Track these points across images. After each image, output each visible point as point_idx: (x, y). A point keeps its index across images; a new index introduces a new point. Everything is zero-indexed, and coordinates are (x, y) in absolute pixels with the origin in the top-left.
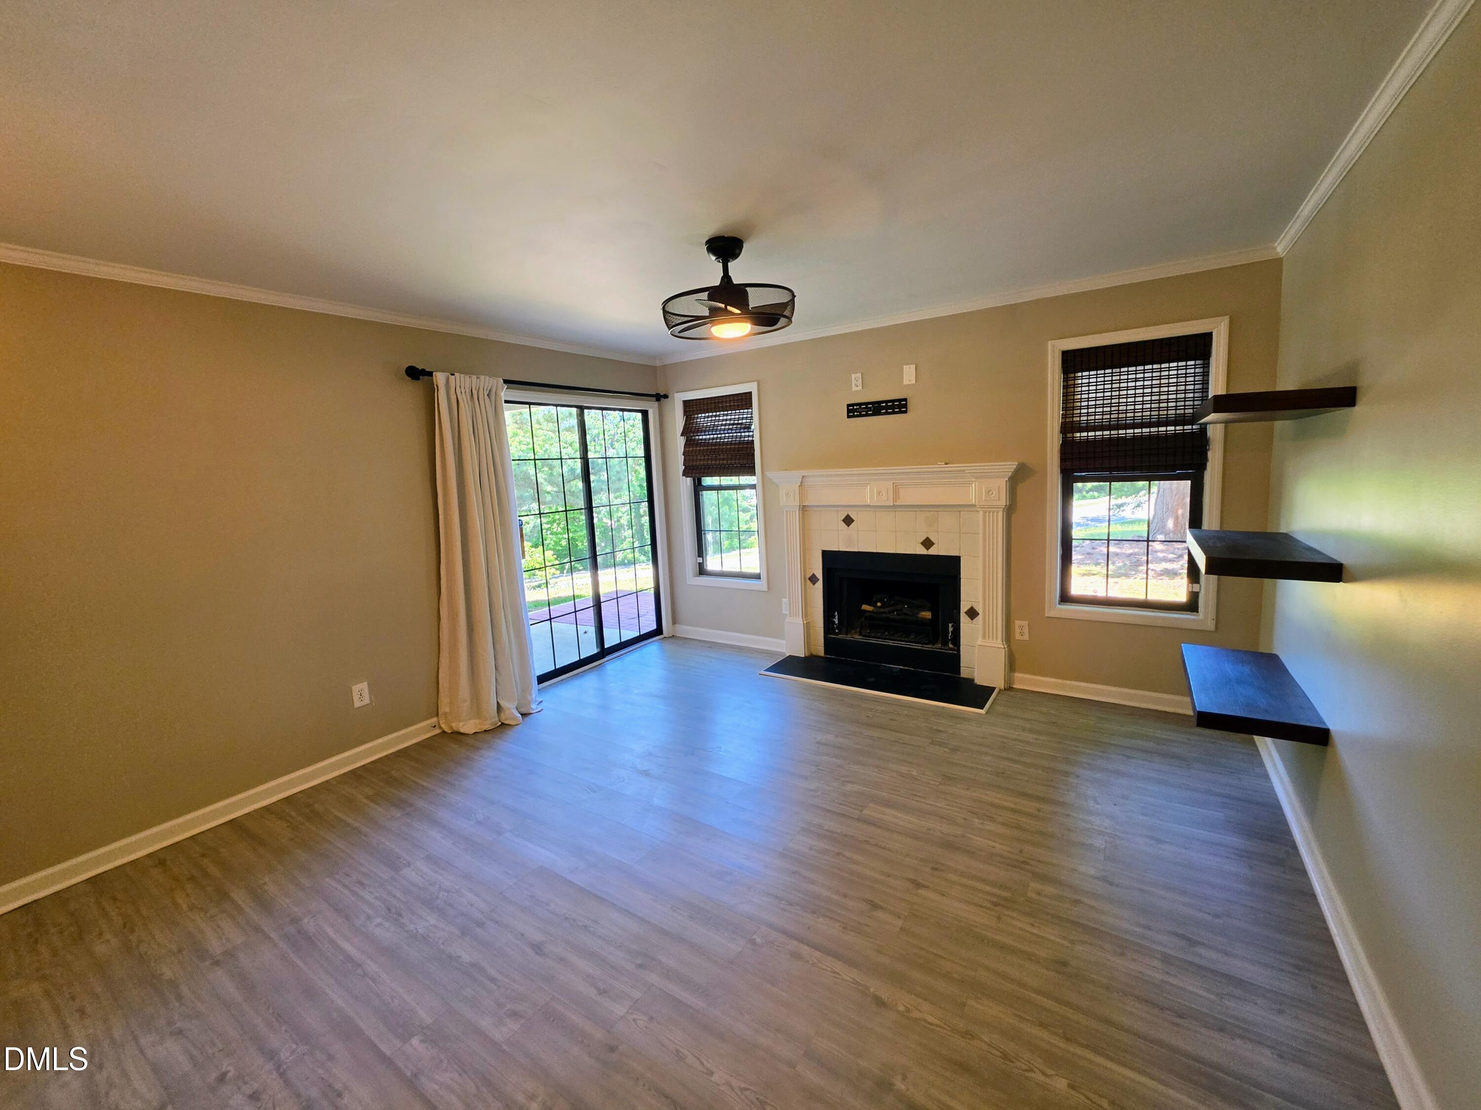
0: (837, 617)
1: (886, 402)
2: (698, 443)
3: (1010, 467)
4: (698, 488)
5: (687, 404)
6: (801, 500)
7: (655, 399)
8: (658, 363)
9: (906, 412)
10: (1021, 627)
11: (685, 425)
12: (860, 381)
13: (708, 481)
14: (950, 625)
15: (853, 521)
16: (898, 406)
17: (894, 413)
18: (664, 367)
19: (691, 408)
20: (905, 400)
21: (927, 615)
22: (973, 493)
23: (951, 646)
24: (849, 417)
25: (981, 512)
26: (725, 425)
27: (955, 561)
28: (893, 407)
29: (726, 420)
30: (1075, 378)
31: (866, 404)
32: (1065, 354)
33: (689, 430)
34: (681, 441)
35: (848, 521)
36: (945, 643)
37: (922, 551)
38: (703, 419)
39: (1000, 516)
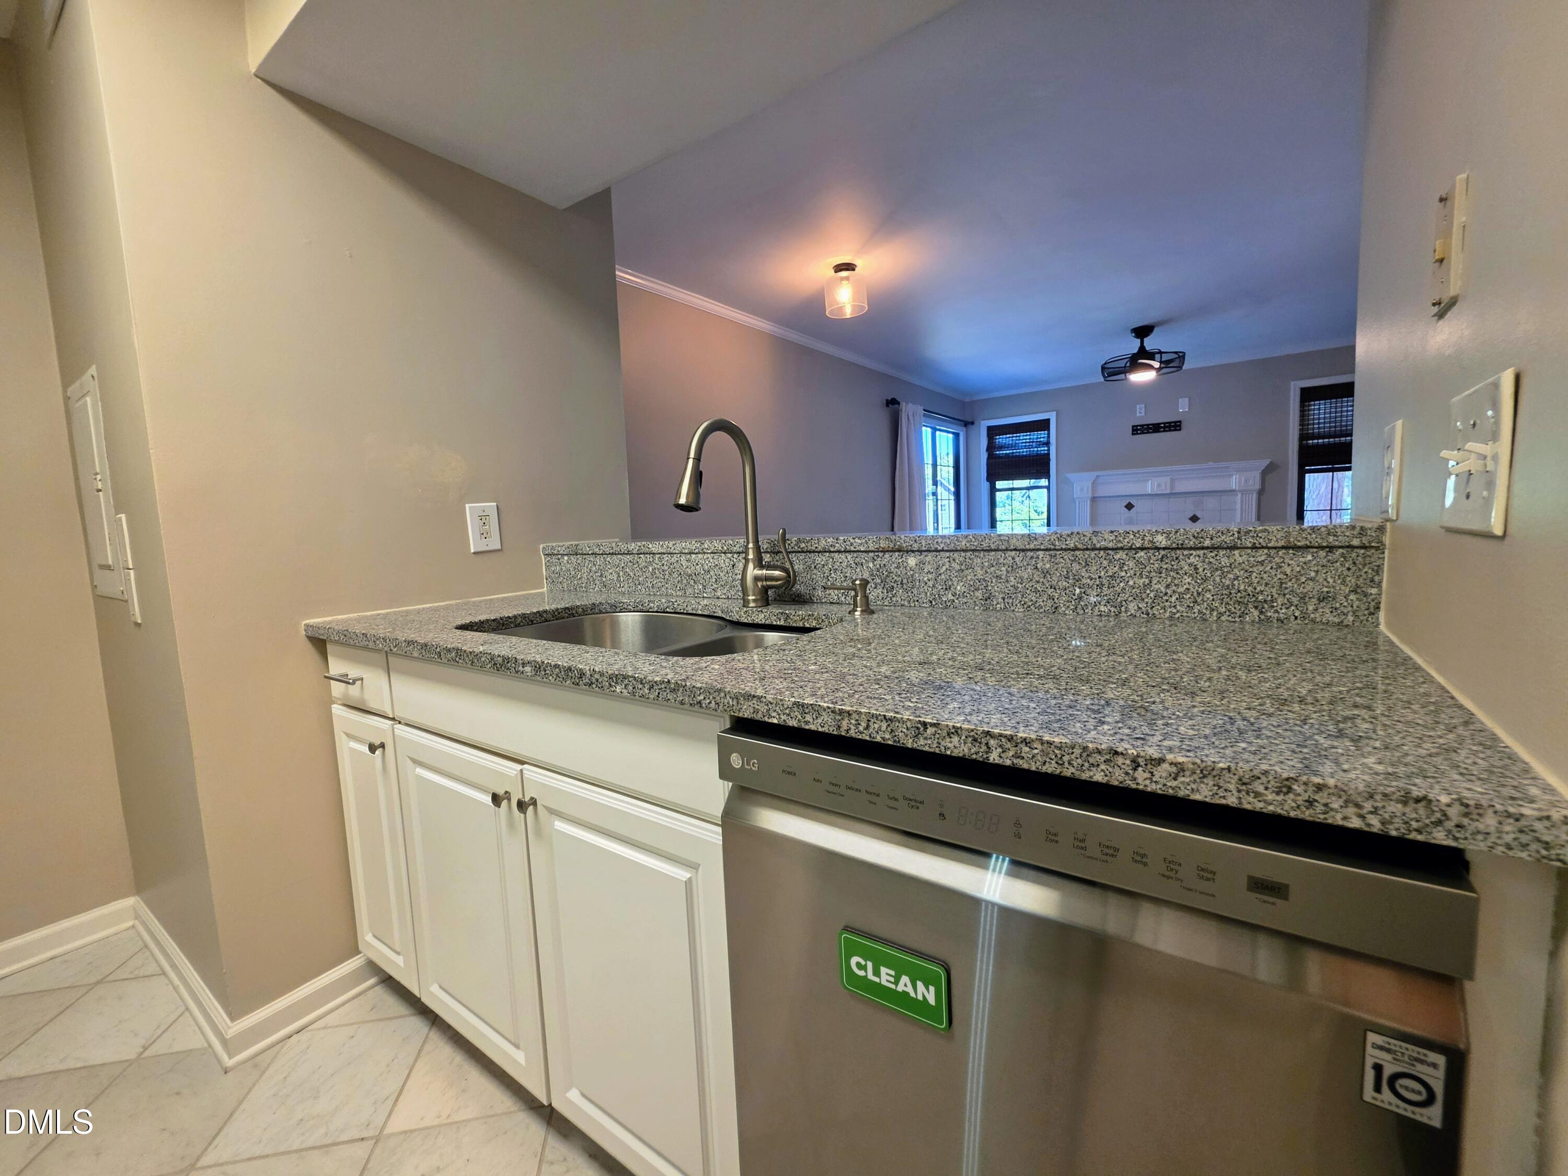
1: (1164, 423)
2: (999, 457)
3: (1266, 462)
5: (990, 428)
6: (1092, 494)
7: (963, 424)
8: (967, 400)
9: (1180, 430)
11: (988, 443)
12: (1143, 409)
13: (1000, 484)
15: (1133, 506)
16: (1175, 426)
17: (1170, 430)
18: (973, 403)
19: (993, 432)
20: (1180, 422)
22: (1234, 482)
24: (1133, 434)
25: (1240, 495)
26: (1026, 443)
28: (1170, 427)
29: (1026, 439)
30: (1309, 405)
31: (1148, 425)
32: (1303, 390)
33: (991, 447)
34: (984, 456)
35: (1129, 506)
38: (1001, 439)
39: (1255, 496)
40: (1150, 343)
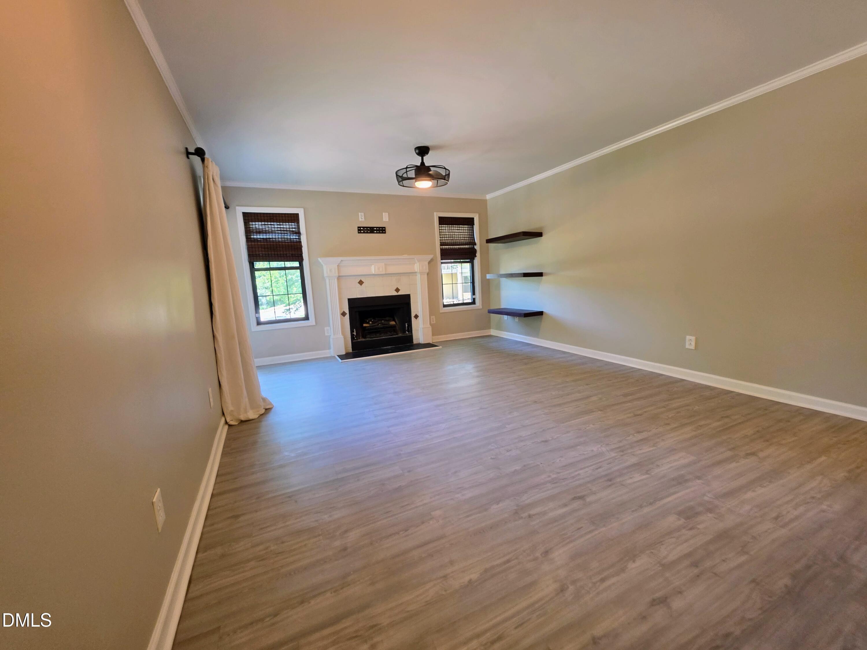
0: (355, 332)
1: (376, 228)
2: (256, 240)
3: (430, 257)
4: (253, 270)
5: (245, 215)
6: (339, 273)
9: (385, 233)
10: (433, 319)
11: (245, 228)
12: (363, 216)
13: (258, 265)
14: (406, 324)
15: (363, 283)
16: (382, 230)
17: (379, 233)
18: (225, 188)
19: (248, 217)
20: (385, 228)
21: (393, 323)
22: (416, 267)
23: (407, 333)
24: (359, 233)
25: (419, 275)
26: (280, 231)
27: (408, 297)
28: (379, 230)
29: (280, 228)
30: (442, 227)
31: (367, 227)
32: (440, 218)
33: (248, 232)
34: (242, 238)
35: (361, 283)
36: (404, 332)
37: (395, 293)
38: (259, 225)
39: (426, 276)
40: (428, 160)
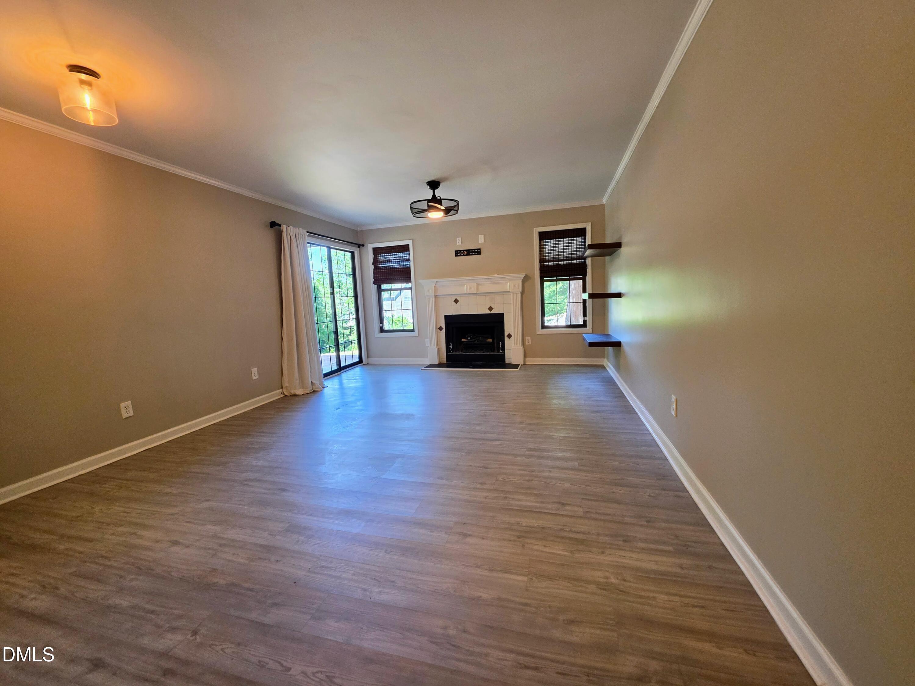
0: (451, 345)
1: (472, 250)
2: (380, 268)
3: (523, 275)
4: (380, 290)
5: (374, 249)
6: (435, 293)
7: (357, 246)
8: (359, 229)
9: (480, 254)
10: (528, 339)
11: (374, 259)
12: (460, 241)
13: (384, 286)
14: (500, 343)
15: (458, 301)
16: (477, 252)
17: (475, 254)
18: (362, 231)
19: (377, 251)
20: (480, 249)
21: (490, 340)
22: (509, 286)
23: (501, 351)
24: (456, 256)
25: (512, 294)
26: (396, 259)
27: (501, 316)
28: (475, 252)
29: (396, 257)
30: (543, 242)
31: (463, 251)
32: (540, 233)
33: (376, 262)
34: (372, 267)
35: (456, 301)
36: (498, 351)
37: (488, 312)
38: (382, 257)
39: (519, 295)
